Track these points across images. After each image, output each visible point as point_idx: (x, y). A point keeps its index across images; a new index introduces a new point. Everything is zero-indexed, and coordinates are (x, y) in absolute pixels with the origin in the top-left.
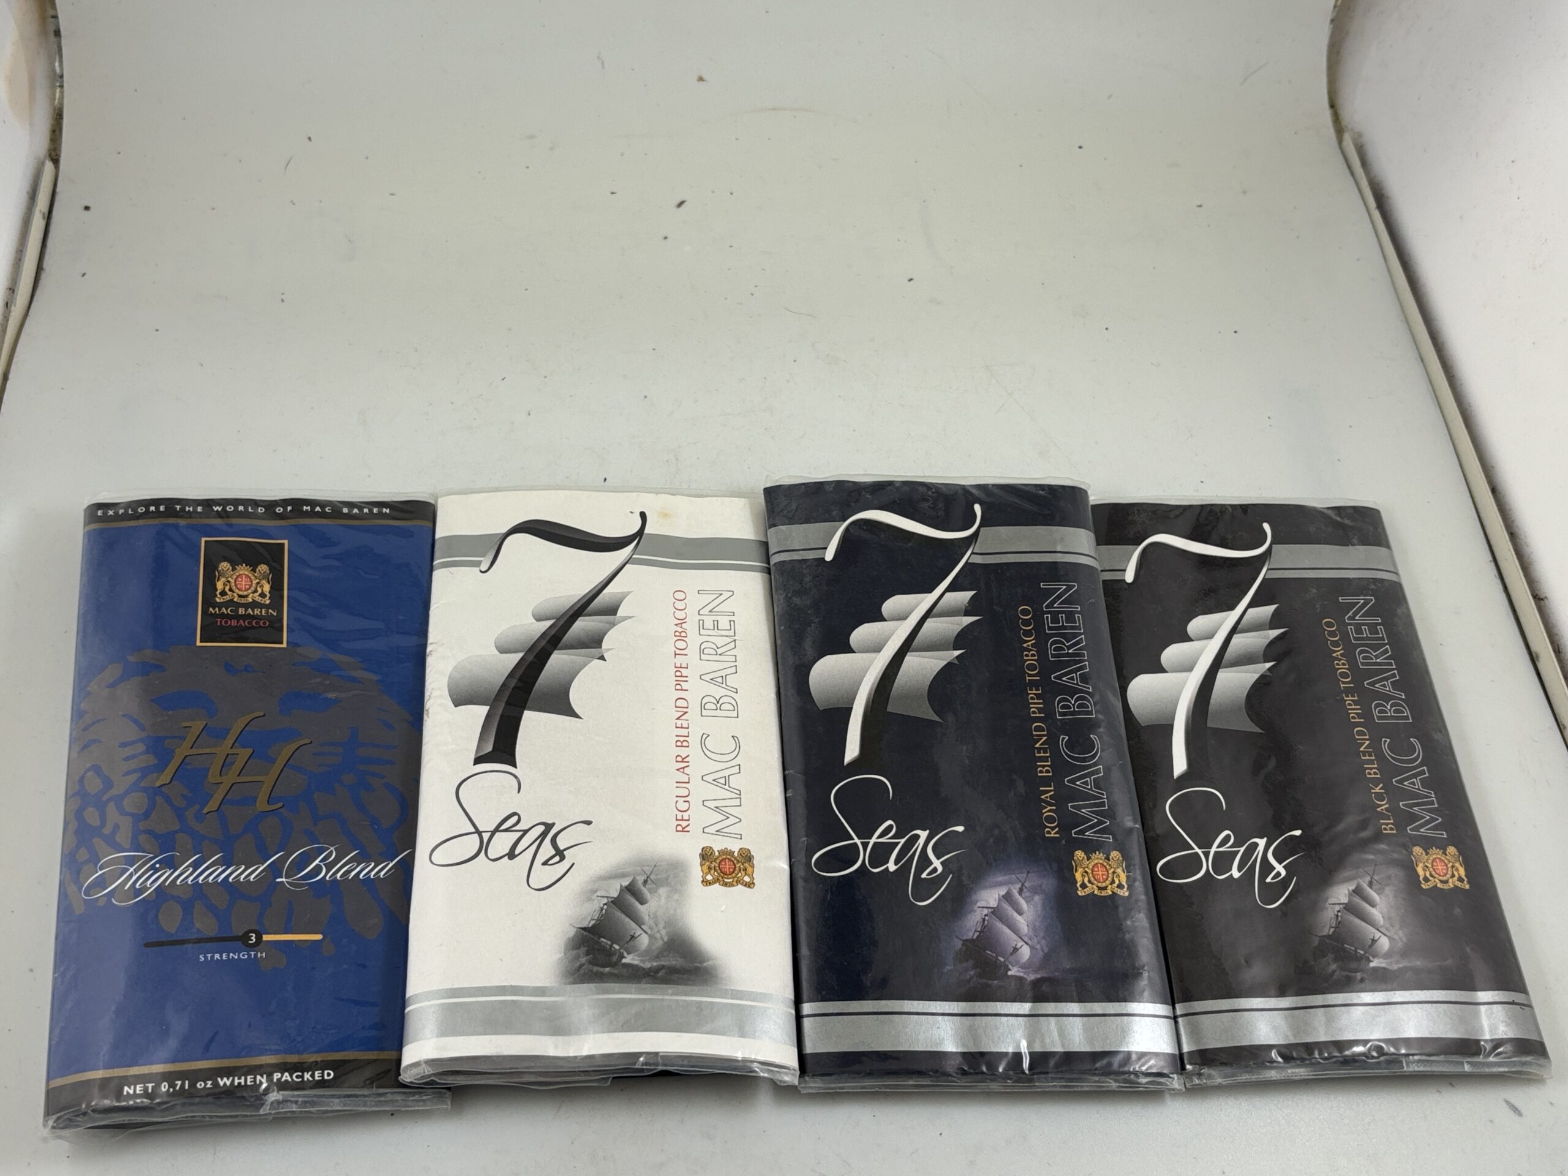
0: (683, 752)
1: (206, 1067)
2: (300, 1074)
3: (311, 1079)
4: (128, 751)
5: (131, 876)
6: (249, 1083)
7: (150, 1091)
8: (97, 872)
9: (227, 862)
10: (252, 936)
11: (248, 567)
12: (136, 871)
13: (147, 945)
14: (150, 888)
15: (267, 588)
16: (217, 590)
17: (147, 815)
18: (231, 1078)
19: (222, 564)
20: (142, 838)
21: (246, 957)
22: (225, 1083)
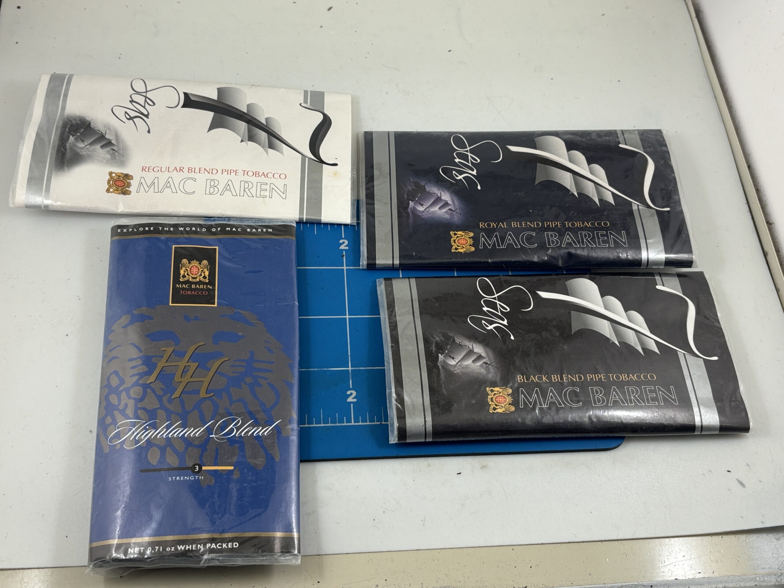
1: (171, 539)
2: (221, 544)
3: (226, 547)
4: (134, 363)
5: (133, 432)
7: (142, 551)
8: (116, 430)
9: (184, 426)
10: (197, 467)
11: (197, 261)
12: (136, 430)
13: (141, 471)
14: (143, 440)
15: (207, 273)
16: (180, 274)
17: (142, 399)
18: (184, 546)
19: (184, 260)
20: (139, 412)
21: (193, 479)
22: (181, 549)
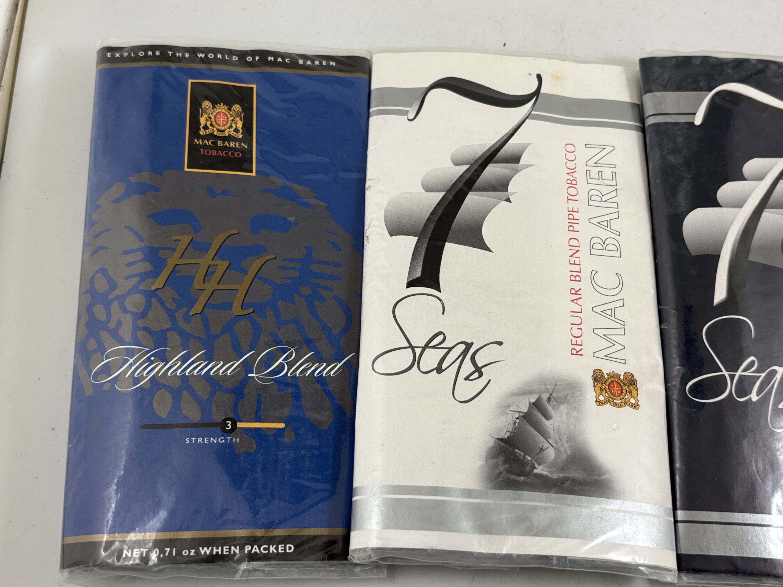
0: (577, 286)
1: (190, 537)
2: (267, 546)
3: (275, 551)
4: (131, 258)
5: (131, 366)
6: (225, 553)
7: (144, 555)
8: (103, 361)
9: (209, 358)
10: (229, 423)
11: (225, 106)
12: (135, 362)
13: (143, 427)
14: (146, 377)
15: (240, 125)
16: (200, 124)
17: (144, 314)
18: (210, 548)
19: (205, 102)
20: (140, 334)
21: (224, 441)
22: (205, 552)
